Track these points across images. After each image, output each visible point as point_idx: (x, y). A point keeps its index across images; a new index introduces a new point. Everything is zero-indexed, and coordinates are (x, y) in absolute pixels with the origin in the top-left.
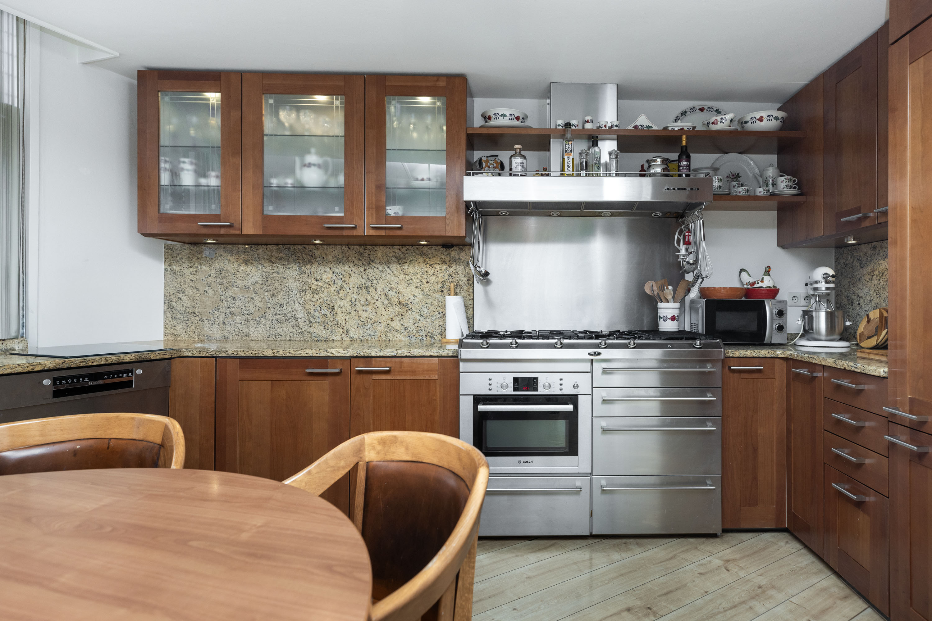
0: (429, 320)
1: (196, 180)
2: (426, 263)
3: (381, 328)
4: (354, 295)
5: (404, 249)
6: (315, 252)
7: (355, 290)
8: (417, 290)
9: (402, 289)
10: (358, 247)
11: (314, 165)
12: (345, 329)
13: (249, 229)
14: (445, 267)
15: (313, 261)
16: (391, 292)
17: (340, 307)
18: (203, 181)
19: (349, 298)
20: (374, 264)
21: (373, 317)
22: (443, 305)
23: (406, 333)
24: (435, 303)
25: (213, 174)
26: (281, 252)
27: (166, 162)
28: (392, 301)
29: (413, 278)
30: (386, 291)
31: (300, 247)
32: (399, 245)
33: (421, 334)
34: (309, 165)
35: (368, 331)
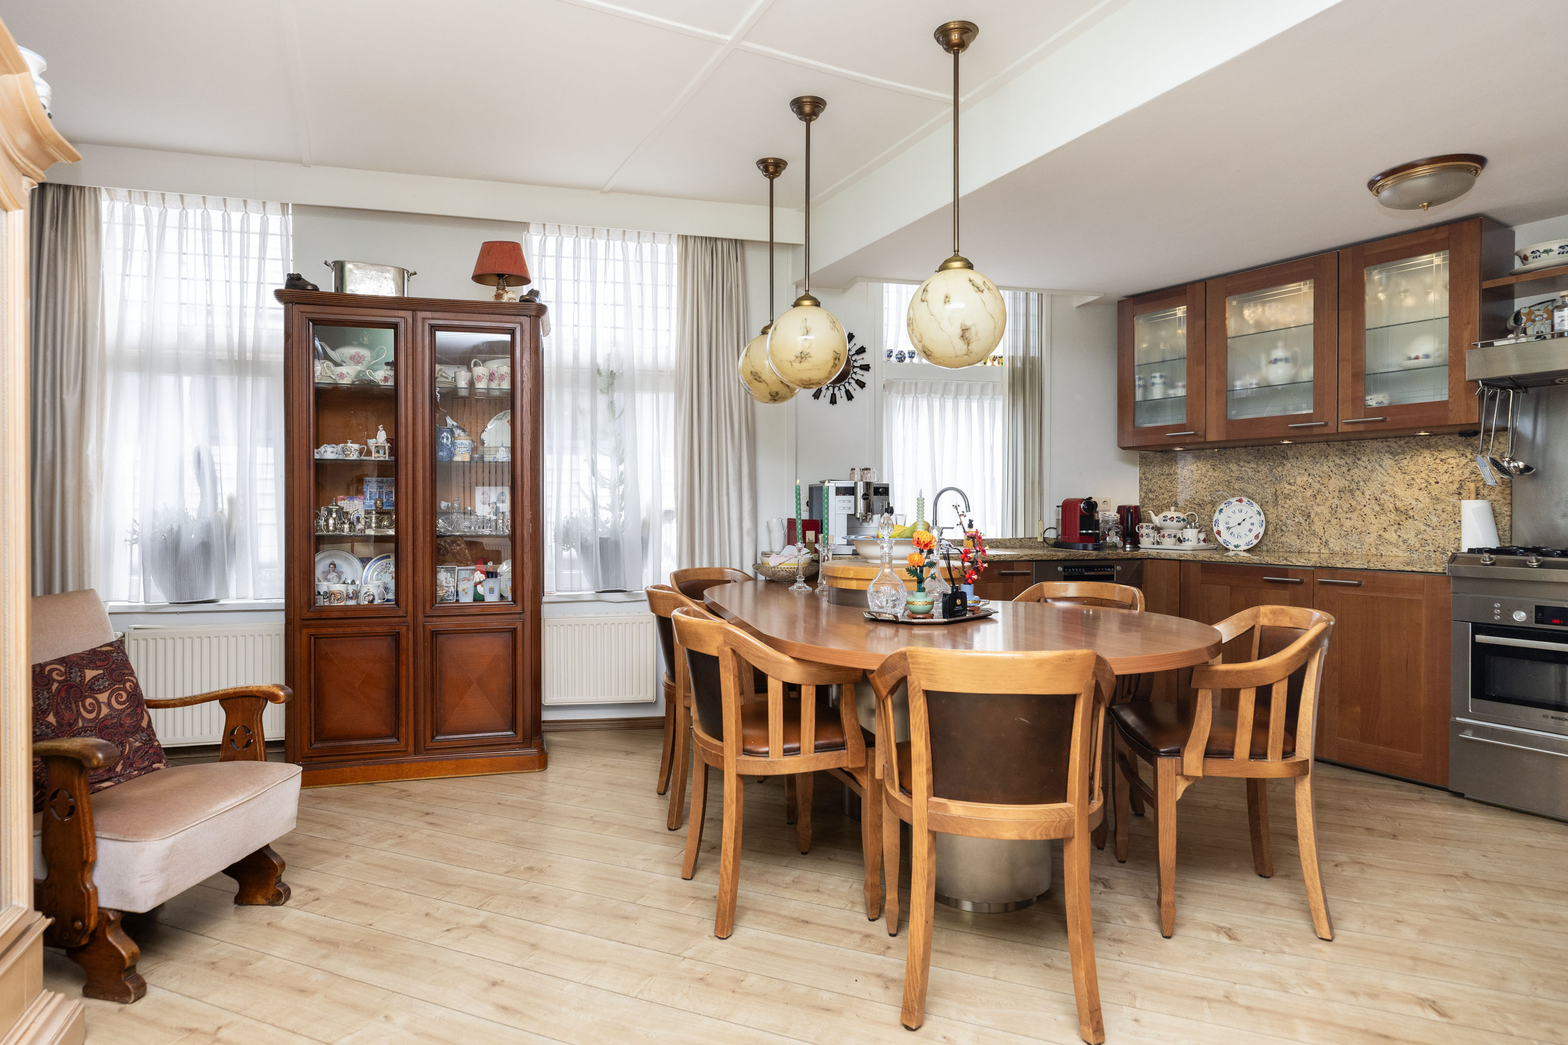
0: (1438, 531)
1: (1165, 392)
2: (1434, 457)
3: (1370, 539)
4: (1335, 500)
5: (1402, 442)
6: (1288, 452)
7: (1337, 494)
8: (1421, 492)
9: (1400, 491)
10: (1339, 443)
11: (1281, 360)
12: (1324, 539)
13: (1212, 436)
14: (1464, 461)
15: (1285, 462)
16: (1383, 496)
17: (1317, 514)
18: (1172, 392)
19: (1328, 504)
20: (1360, 462)
21: (1359, 526)
22: (1457, 512)
23: (1404, 547)
24: (1450, 509)
25: (1180, 384)
26: (1249, 454)
27: (1140, 379)
28: (1386, 507)
29: (1415, 477)
30: (1377, 494)
31: (1270, 448)
32: (1396, 438)
33: (1427, 548)
34: (1276, 361)
35: (1352, 543)
